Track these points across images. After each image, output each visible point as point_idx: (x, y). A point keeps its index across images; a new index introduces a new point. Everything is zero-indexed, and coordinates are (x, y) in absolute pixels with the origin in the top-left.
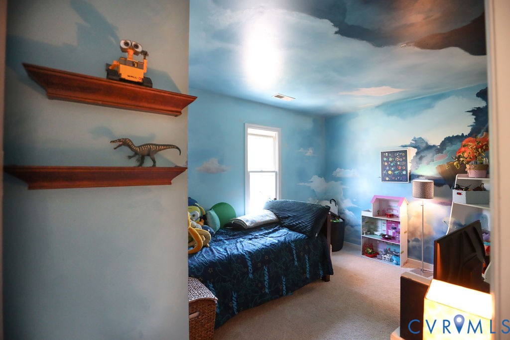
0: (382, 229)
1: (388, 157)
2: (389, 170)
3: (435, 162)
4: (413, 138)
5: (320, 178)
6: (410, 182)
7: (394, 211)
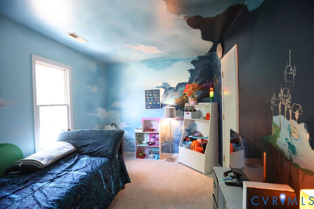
0: (147, 139)
1: (149, 94)
2: (150, 101)
3: (174, 96)
4: (162, 83)
5: (103, 109)
6: (161, 109)
7: (153, 127)
